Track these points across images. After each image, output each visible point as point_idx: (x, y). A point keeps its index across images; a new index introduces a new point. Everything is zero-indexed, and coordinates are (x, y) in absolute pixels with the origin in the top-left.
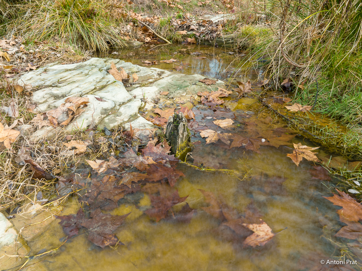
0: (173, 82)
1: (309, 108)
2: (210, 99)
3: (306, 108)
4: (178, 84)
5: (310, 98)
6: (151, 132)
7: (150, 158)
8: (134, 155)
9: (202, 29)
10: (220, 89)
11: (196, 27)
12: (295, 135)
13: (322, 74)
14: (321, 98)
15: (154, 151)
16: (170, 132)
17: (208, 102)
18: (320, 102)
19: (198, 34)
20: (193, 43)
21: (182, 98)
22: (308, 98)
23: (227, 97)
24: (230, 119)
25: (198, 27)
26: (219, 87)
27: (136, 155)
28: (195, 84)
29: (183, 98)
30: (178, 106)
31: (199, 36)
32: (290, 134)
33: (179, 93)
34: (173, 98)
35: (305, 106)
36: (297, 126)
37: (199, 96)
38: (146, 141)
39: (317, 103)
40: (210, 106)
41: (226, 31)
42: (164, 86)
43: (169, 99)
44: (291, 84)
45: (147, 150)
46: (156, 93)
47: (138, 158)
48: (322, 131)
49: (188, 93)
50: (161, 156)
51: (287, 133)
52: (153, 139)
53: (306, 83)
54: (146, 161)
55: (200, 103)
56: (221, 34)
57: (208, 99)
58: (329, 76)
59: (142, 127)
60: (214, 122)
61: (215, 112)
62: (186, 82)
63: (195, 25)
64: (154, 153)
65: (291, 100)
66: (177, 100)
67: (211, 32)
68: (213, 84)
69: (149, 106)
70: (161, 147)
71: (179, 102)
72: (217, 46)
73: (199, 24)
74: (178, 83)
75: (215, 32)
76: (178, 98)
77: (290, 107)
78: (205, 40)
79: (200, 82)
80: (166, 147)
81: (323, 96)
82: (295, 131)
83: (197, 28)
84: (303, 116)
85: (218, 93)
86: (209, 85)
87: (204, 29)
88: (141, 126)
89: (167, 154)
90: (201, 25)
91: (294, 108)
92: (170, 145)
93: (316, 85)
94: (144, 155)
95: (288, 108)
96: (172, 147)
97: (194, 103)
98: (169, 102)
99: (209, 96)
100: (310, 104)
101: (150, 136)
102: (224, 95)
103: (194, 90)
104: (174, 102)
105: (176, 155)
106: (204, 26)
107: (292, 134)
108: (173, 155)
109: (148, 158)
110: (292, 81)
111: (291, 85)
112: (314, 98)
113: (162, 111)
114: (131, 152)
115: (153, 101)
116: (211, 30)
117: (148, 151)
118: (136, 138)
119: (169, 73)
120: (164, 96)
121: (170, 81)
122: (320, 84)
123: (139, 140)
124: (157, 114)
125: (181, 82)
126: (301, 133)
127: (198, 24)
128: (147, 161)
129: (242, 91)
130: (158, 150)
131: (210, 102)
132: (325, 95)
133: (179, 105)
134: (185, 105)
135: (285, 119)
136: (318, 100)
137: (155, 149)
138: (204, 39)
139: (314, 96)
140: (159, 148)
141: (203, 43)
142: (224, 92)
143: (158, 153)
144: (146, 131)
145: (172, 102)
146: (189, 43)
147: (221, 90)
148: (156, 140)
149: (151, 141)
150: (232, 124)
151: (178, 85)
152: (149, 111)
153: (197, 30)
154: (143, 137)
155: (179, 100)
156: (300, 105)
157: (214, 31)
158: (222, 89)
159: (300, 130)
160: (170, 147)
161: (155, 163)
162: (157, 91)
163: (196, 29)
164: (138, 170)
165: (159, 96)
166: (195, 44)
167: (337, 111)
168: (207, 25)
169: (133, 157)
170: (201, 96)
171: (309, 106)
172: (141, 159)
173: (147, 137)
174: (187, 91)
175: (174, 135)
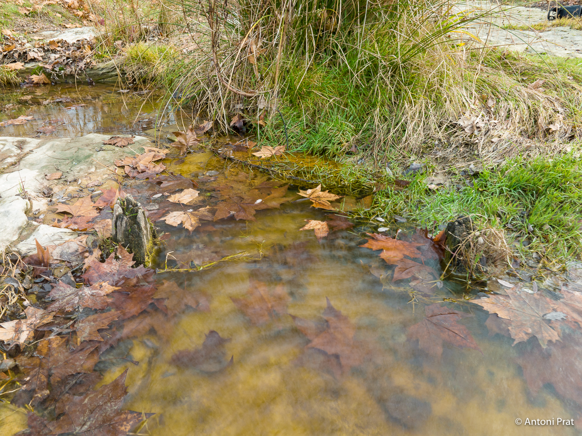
0: (56, 155)
1: (282, 149)
2: (141, 167)
3: (279, 149)
4: (68, 156)
5: (279, 136)
6: (79, 243)
7: (104, 284)
8: (70, 290)
9: (53, 56)
10: (146, 149)
11: (40, 54)
12: (287, 187)
13: (283, 101)
14: (292, 132)
15: (105, 270)
16: (124, 231)
17: (139, 173)
18: (292, 138)
19: (49, 67)
20: (44, 84)
21: (91, 177)
22: (276, 136)
23: (164, 159)
24: (190, 189)
25: (43, 54)
26: (144, 147)
27: (74, 289)
28: (101, 150)
29: (93, 177)
30: (93, 191)
31: (53, 70)
32: (279, 187)
33: (81, 170)
34: (75, 181)
35: (277, 148)
36: (282, 175)
37: (119, 167)
38: (76, 261)
39: (290, 140)
40: (148, 178)
41: (100, 57)
42: (44, 164)
43: (68, 183)
44: (244, 121)
45: (93, 273)
46: (39, 178)
47: (81, 292)
48: (313, 173)
49: (97, 166)
50: (121, 275)
51: (276, 187)
52: (91, 252)
53: (266, 116)
54: (100, 292)
55: (127, 176)
56: (94, 63)
57: (136, 168)
58: (291, 102)
59: (57, 240)
60: (169, 199)
61: (162, 186)
62: (82, 149)
63: (37, 51)
64: (107, 273)
65: (255, 143)
66: (83, 182)
67: (74, 61)
68: (131, 144)
69: (40, 205)
70: (114, 261)
71: (90, 185)
72: (94, 84)
73: (44, 49)
74: (68, 153)
75: (82, 60)
76: (85, 179)
77: (258, 152)
78: (67, 76)
79: (106, 144)
80: (124, 257)
81: (294, 129)
82: (284, 182)
83: (42, 56)
84: (281, 161)
85: (149, 157)
86: (124, 146)
87: (57, 56)
88: (53, 239)
89: (131, 268)
90: (48, 50)
91: (265, 153)
92: (130, 252)
93: (279, 116)
94: (91, 283)
95: (257, 154)
96: (135, 255)
97: (117, 180)
98: (71, 189)
99: (137, 163)
100: (281, 143)
101: (80, 251)
102: (159, 156)
103: (105, 159)
104: (81, 185)
105: (146, 264)
106: (54, 51)
107: (281, 186)
108: (142, 266)
109: (101, 286)
110: (243, 117)
111: (245, 124)
112: (284, 135)
113: (69, 206)
114: (61, 288)
115: (40, 195)
116: (72, 57)
117: (96, 274)
118: (56, 262)
119: (37, 141)
120: (56, 181)
121: (50, 153)
122: (284, 115)
123: (63, 264)
124: (65, 213)
125: (73, 150)
126: (291, 183)
127: (41, 49)
128: (102, 290)
129: (184, 145)
130: (111, 267)
131: (142, 172)
132: (295, 127)
133: (93, 188)
134: (104, 186)
135: (263, 170)
136: (289, 136)
137: (105, 267)
138: (65, 74)
139: (282, 132)
140: (111, 263)
141: (63, 81)
142: (156, 153)
143: (115, 271)
144: (70, 245)
145: (77, 188)
146: (37, 85)
147: (150, 151)
148: (97, 253)
149: (87, 257)
150: (197, 195)
151: (71, 158)
152: (45, 212)
153: (43, 59)
154: (68, 256)
155: (89, 182)
156: (270, 148)
157: (79, 59)
158: (150, 148)
159: (289, 179)
160: (132, 255)
161: (117, 288)
162: (38, 175)
163: (41, 59)
164: (95, 310)
165: (46, 183)
166: (47, 84)
167: (317, 145)
168: (59, 49)
169: (70, 295)
170: (123, 167)
171: (282, 146)
172: (87, 291)
173: (77, 253)
174: (94, 163)
175: (133, 232)
